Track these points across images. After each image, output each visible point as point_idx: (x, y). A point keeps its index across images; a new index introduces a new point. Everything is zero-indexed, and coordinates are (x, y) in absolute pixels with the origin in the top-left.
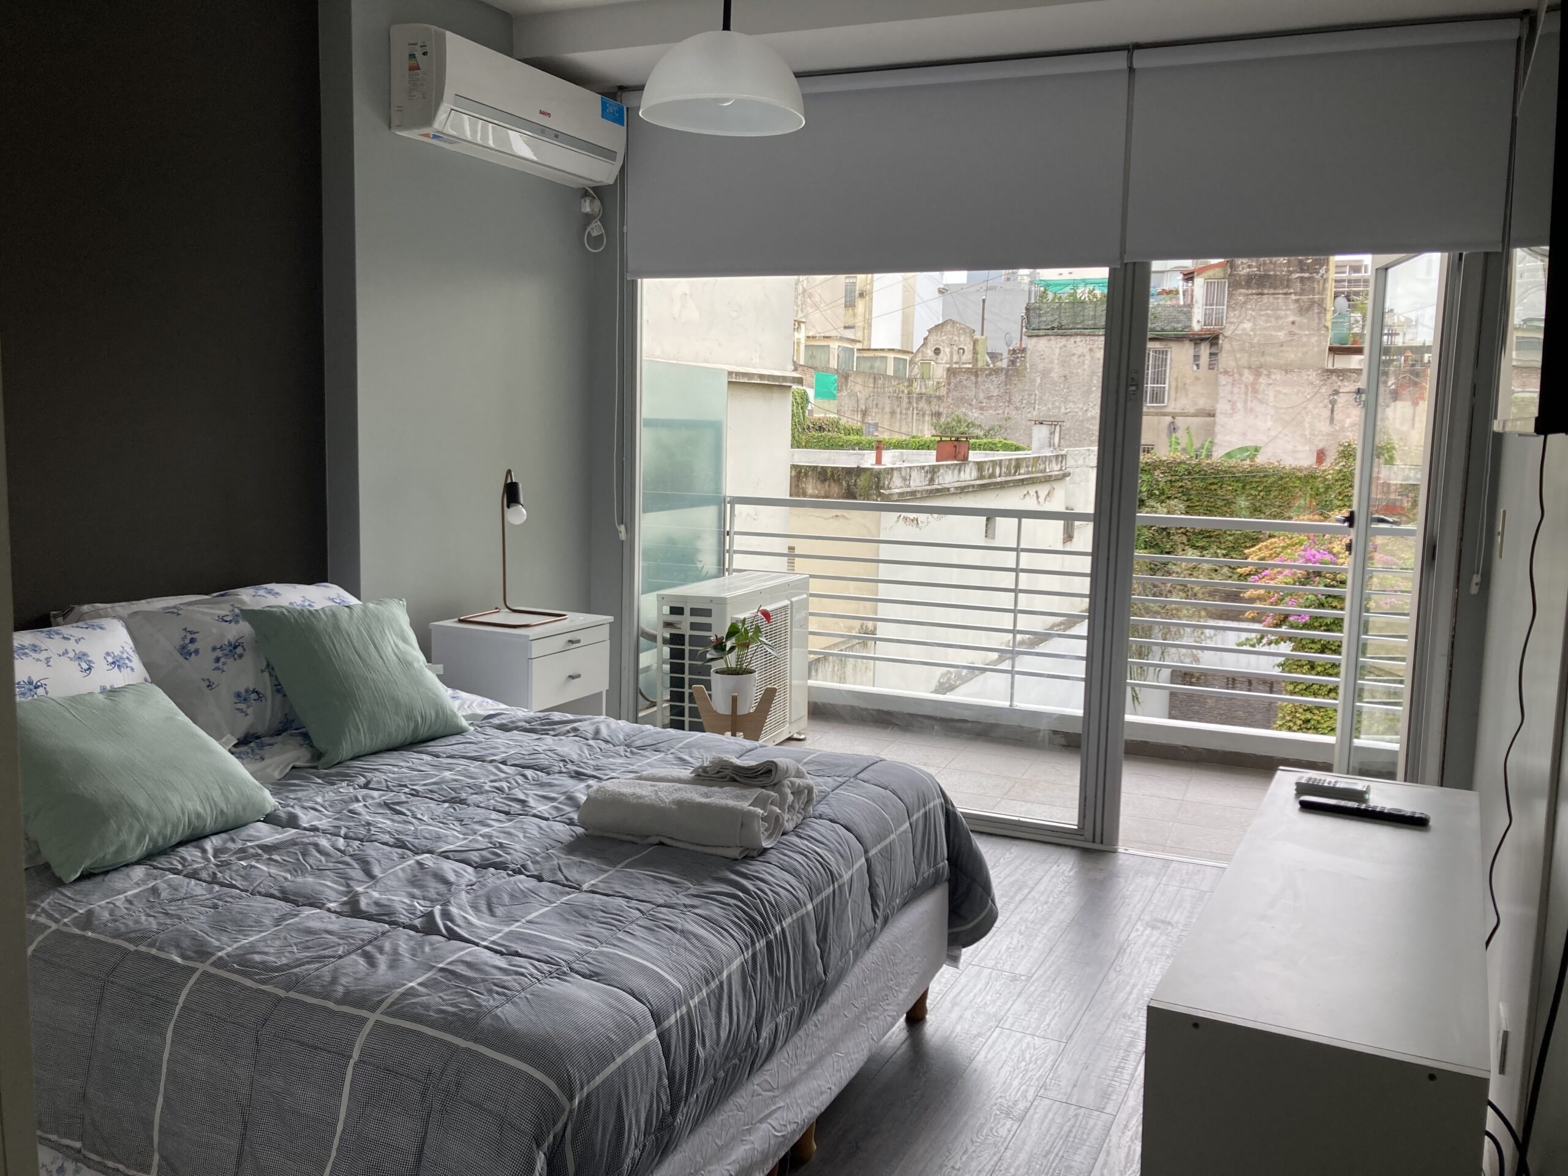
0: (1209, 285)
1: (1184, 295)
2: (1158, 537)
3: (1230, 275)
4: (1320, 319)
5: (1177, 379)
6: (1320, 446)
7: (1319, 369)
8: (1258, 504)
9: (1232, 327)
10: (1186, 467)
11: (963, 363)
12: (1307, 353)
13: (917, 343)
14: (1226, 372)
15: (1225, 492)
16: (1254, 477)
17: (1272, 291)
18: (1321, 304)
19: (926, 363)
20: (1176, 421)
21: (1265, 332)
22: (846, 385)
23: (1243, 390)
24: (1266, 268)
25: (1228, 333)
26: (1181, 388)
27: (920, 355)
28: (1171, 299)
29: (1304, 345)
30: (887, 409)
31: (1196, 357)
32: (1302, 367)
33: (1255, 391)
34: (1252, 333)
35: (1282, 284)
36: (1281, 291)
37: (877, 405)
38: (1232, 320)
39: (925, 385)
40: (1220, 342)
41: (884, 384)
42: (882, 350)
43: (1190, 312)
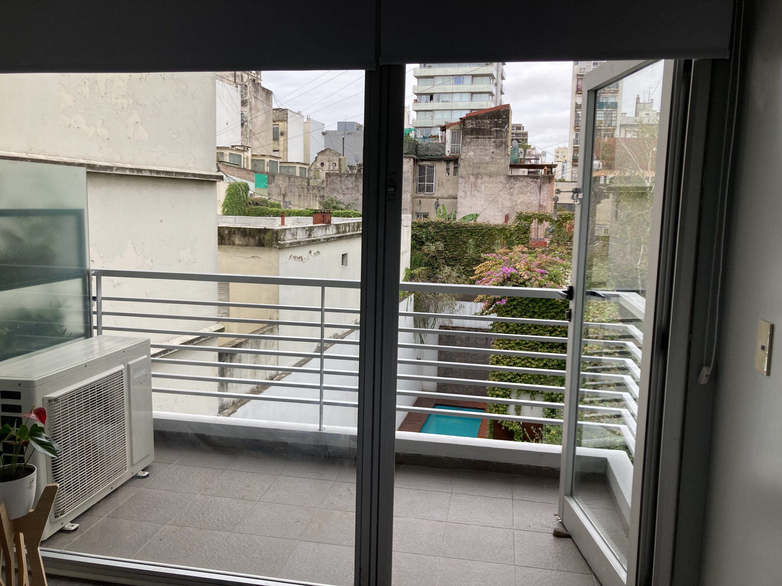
0: (453, 133)
1: (441, 138)
2: (431, 260)
3: (463, 128)
4: (505, 150)
5: (439, 180)
6: (506, 213)
7: (505, 175)
8: (478, 243)
9: (464, 155)
10: (444, 225)
11: (335, 171)
12: (499, 167)
13: (312, 160)
14: (462, 177)
15: (463, 237)
16: (477, 229)
17: (483, 137)
18: (506, 143)
19: (317, 170)
20: (439, 201)
21: (480, 157)
22: (274, 181)
23: (470, 186)
24: (480, 125)
25: (462, 157)
26: (441, 185)
27: (313, 166)
28: (435, 140)
29: (498, 163)
30: (297, 194)
31: (448, 169)
32: (497, 174)
33: (476, 186)
34: (473, 157)
35: (487, 133)
36: (487, 137)
37: (291, 191)
38: (464, 151)
39: (316, 181)
40: (459, 162)
41: (294, 181)
42: (293, 163)
43: (444, 147)
